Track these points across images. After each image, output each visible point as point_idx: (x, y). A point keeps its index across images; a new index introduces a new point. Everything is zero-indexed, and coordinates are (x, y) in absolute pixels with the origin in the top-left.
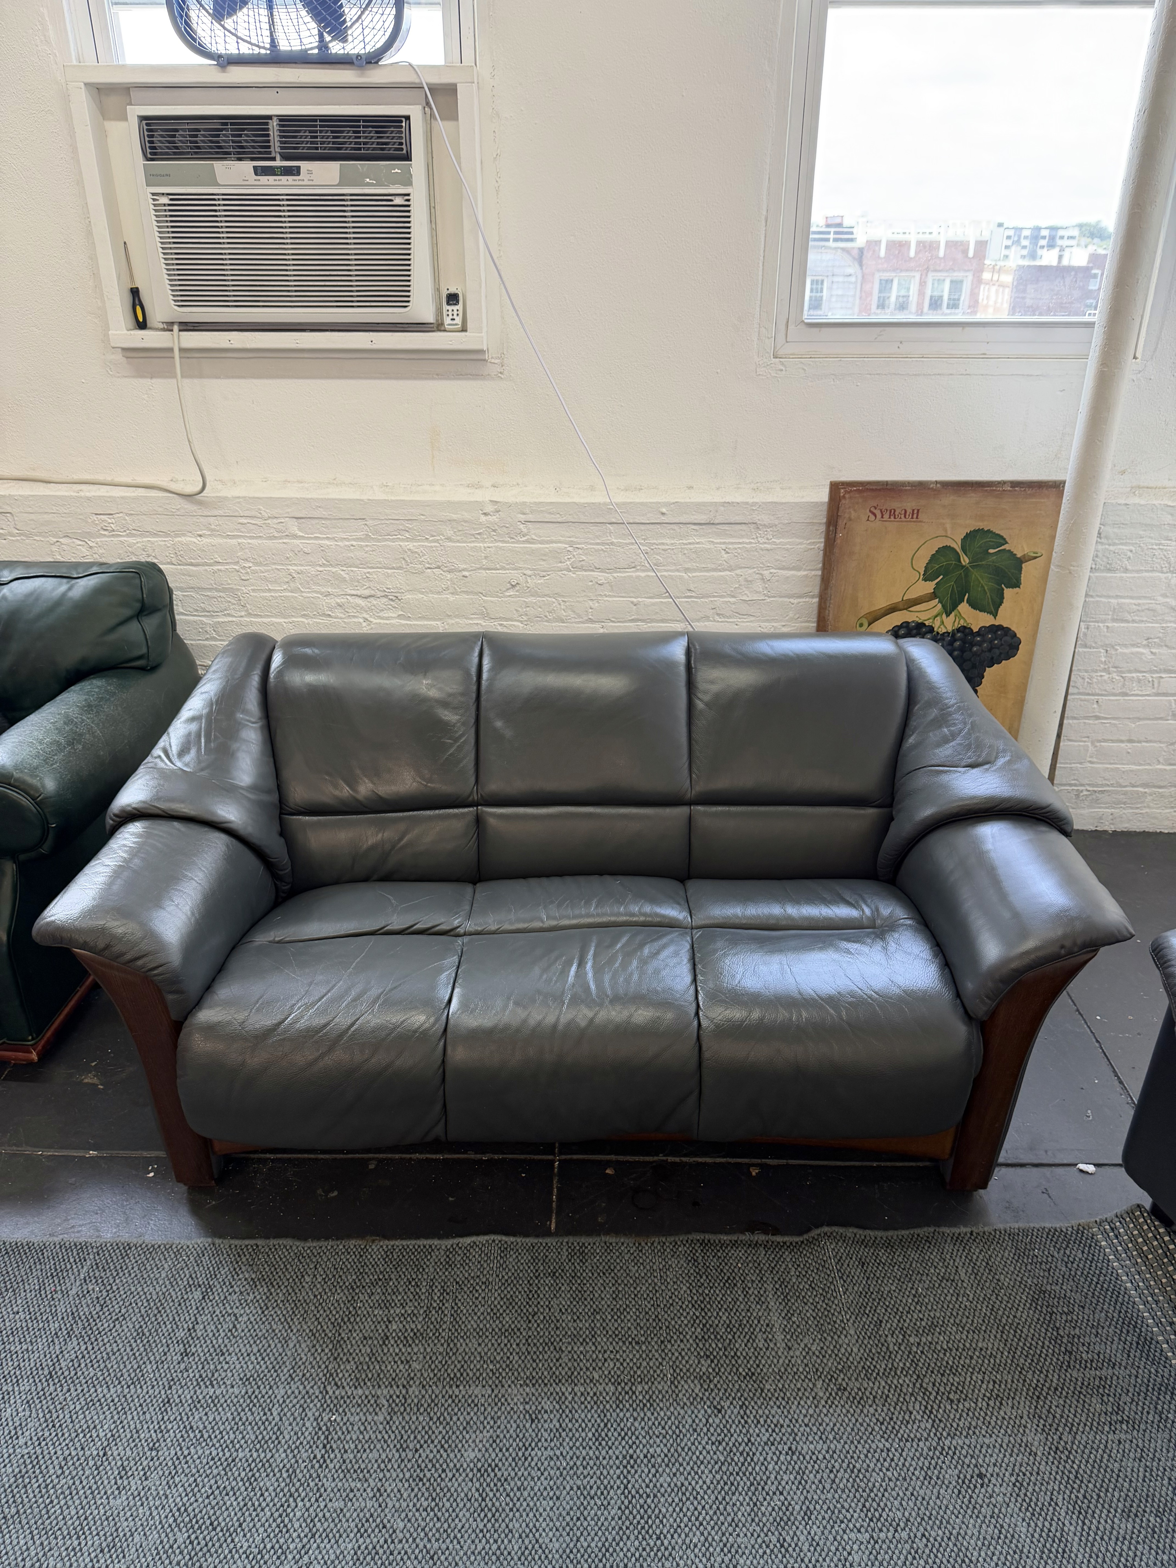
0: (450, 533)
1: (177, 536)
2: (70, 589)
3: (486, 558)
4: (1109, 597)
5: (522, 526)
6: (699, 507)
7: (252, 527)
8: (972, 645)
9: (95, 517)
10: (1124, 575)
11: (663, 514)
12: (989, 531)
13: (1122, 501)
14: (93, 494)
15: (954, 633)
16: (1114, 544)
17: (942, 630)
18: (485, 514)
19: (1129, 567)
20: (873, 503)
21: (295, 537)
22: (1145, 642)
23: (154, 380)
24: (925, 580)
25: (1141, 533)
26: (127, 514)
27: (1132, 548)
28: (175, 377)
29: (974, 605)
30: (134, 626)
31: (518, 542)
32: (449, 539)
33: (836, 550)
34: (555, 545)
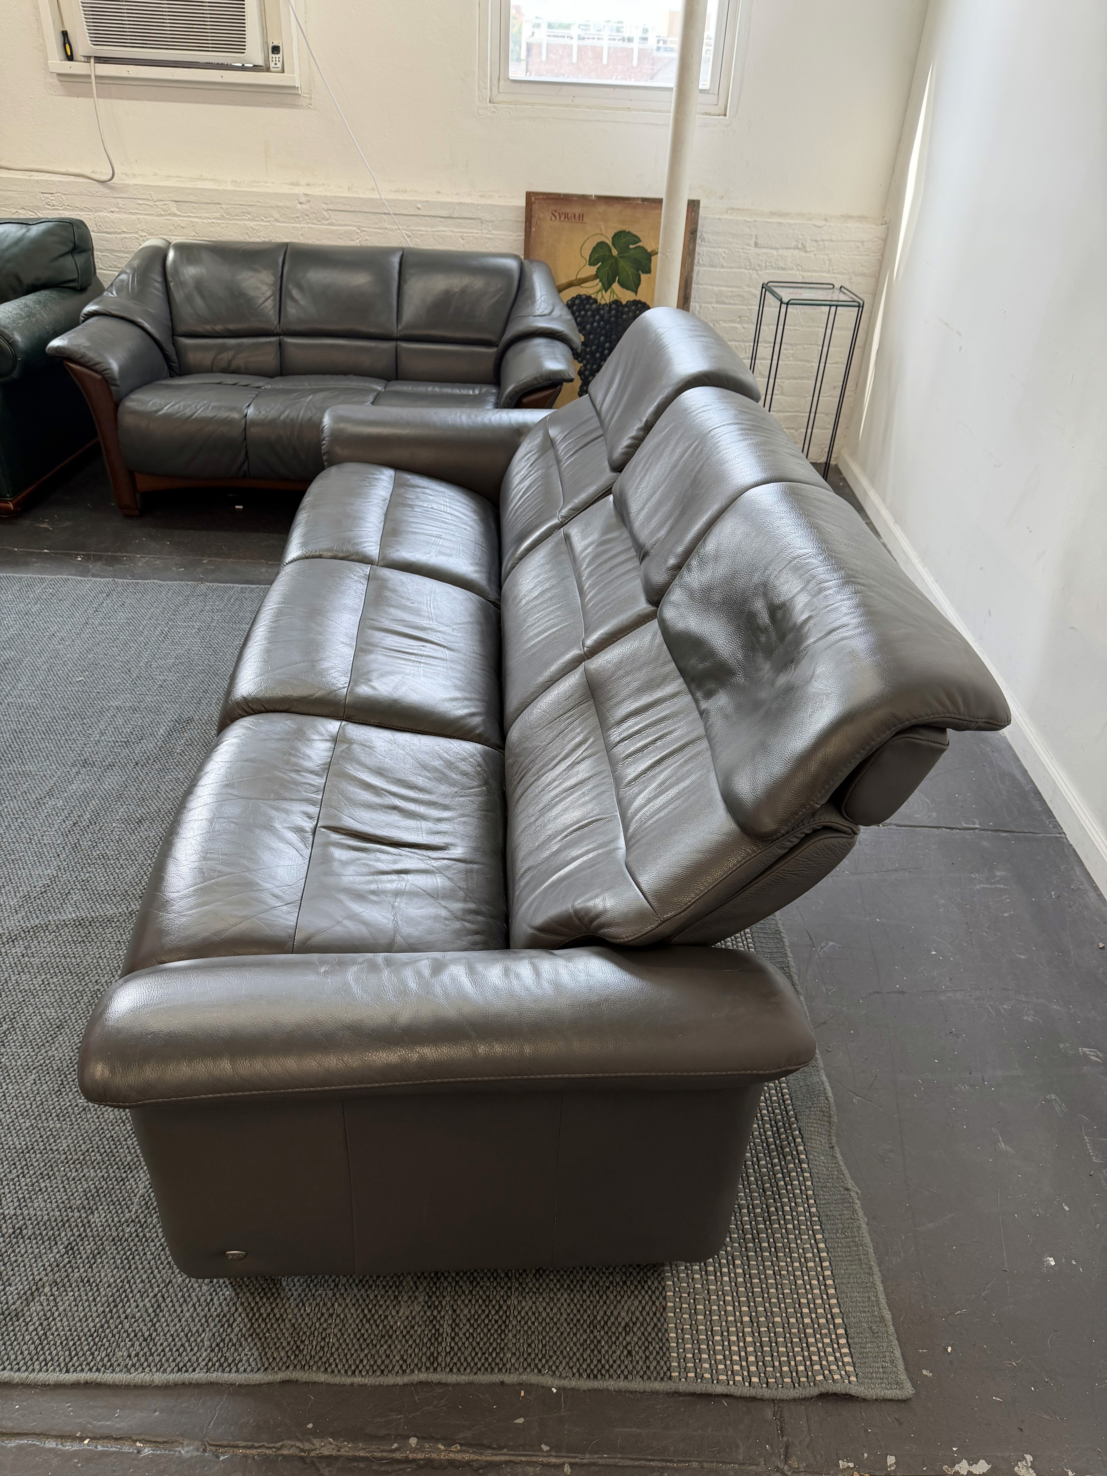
0: (277, 216)
1: (97, 211)
2: (28, 231)
3: (302, 235)
4: (712, 285)
5: (325, 213)
6: (443, 205)
7: (147, 207)
8: (623, 314)
9: (42, 195)
10: (721, 270)
11: (419, 209)
12: (629, 232)
13: (717, 217)
14: (40, 178)
15: (610, 305)
16: (714, 247)
17: (603, 302)
18: (301, 203)
19: (725, 264)
20: (553, 208)
21: (175, 215)
22: (738, 320)
23: (80, 99)
24: (590, 264)
25: (731, 240)
26: (63, 194)
27: (726, 251)
28: (93, 97)
29: (622, 285)
30: (69, 258)
31: (323, 224)
32: (277, 220)
33: (532, 240)
34: (347, 228)
